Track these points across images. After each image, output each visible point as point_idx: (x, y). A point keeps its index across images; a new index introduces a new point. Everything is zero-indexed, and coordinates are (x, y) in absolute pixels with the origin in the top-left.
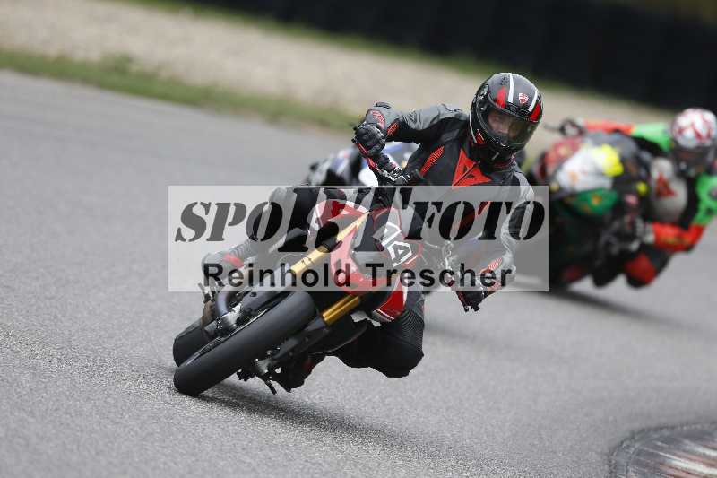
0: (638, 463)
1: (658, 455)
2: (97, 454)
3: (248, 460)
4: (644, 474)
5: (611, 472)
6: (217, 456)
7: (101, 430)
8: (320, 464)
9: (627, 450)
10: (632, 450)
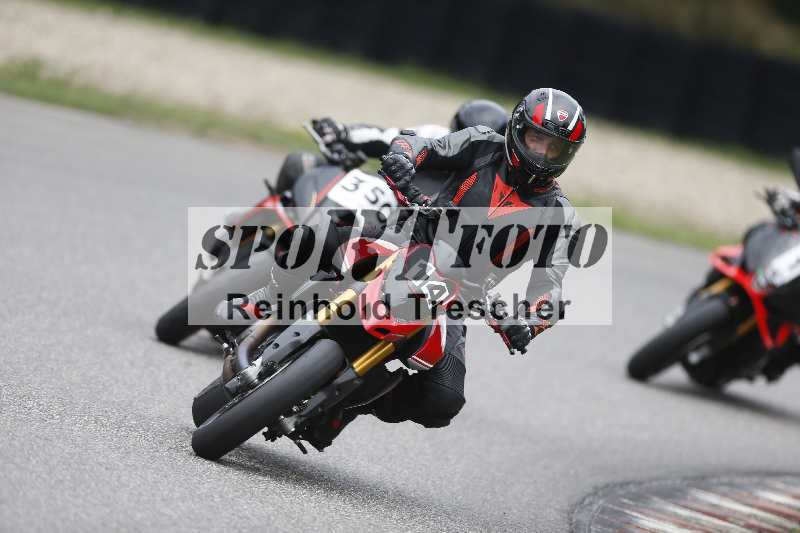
0: (601, 522)
1: (624, 514)
9: (589, 507)
10: (595, 507)
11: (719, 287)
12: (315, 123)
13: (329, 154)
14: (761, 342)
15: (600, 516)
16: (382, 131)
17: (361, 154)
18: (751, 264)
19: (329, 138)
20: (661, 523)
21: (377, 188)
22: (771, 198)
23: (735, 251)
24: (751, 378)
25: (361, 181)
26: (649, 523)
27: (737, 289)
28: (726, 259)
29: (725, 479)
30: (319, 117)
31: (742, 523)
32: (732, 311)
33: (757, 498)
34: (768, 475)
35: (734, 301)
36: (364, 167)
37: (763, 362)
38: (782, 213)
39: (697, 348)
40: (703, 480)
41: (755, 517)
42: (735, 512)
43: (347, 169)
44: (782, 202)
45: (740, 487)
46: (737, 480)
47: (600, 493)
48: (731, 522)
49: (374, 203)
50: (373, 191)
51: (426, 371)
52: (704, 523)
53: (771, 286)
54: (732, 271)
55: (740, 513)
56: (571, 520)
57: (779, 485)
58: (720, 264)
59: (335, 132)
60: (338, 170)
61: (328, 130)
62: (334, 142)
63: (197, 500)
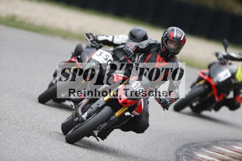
0: (186, 155)
1: (193, 153)
2: (4, 149)
3: (55, 152)
4: (188, 159)
5: (177, 158)
6: (44, 151)
7: (5, 141)
8: (79, 154)
9: (182, 151)
10: (184, 151)
11: (201, 83)
12: (87, 34)
13: (91, 44)
14: (215, 99)
15: (186, 153)
16: (107, 37)
17: (101, 44)
18: (212, 75)
19: (91, 39)
20: (204, 155)
21: (107, 55)
22: (217, 55)
23: (206, 71)
24: (210, 110)
25: (102, 53)
26: (200, 155)
27: (207, 83)
28: (204, 74)
29: (223, 142)
30: (88, 32)
31: (228, 156)
32: (206, 90)
33: (233, 148)
34: (236, 141)
35: (206, 87)
36: (102, 48)
37: (214, 105)
38: (220, 59)
39: (195, 102)
40: (217, 142)
41: (232, 154)
42: (226, 152)
43: (97, 49)
44: (221, 56)
45: (228, 145)
46: (227, 143)
47: (185, 147)
48: (225, 155)
49: (106, 60)
50: (106, 56)
51: (137, 116)
52: (217, 155)
53: (218, 82)
54: (206, 78)
55: (228, 153)
56: (177, 154)
57: (240, 144)
58: (202, 75)
59: (93, 37)
60: (95, 49)
61: (91, 37)
62: (93, 40)
63: (63, 148)
